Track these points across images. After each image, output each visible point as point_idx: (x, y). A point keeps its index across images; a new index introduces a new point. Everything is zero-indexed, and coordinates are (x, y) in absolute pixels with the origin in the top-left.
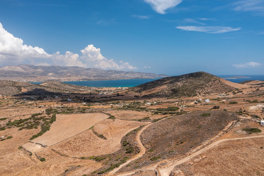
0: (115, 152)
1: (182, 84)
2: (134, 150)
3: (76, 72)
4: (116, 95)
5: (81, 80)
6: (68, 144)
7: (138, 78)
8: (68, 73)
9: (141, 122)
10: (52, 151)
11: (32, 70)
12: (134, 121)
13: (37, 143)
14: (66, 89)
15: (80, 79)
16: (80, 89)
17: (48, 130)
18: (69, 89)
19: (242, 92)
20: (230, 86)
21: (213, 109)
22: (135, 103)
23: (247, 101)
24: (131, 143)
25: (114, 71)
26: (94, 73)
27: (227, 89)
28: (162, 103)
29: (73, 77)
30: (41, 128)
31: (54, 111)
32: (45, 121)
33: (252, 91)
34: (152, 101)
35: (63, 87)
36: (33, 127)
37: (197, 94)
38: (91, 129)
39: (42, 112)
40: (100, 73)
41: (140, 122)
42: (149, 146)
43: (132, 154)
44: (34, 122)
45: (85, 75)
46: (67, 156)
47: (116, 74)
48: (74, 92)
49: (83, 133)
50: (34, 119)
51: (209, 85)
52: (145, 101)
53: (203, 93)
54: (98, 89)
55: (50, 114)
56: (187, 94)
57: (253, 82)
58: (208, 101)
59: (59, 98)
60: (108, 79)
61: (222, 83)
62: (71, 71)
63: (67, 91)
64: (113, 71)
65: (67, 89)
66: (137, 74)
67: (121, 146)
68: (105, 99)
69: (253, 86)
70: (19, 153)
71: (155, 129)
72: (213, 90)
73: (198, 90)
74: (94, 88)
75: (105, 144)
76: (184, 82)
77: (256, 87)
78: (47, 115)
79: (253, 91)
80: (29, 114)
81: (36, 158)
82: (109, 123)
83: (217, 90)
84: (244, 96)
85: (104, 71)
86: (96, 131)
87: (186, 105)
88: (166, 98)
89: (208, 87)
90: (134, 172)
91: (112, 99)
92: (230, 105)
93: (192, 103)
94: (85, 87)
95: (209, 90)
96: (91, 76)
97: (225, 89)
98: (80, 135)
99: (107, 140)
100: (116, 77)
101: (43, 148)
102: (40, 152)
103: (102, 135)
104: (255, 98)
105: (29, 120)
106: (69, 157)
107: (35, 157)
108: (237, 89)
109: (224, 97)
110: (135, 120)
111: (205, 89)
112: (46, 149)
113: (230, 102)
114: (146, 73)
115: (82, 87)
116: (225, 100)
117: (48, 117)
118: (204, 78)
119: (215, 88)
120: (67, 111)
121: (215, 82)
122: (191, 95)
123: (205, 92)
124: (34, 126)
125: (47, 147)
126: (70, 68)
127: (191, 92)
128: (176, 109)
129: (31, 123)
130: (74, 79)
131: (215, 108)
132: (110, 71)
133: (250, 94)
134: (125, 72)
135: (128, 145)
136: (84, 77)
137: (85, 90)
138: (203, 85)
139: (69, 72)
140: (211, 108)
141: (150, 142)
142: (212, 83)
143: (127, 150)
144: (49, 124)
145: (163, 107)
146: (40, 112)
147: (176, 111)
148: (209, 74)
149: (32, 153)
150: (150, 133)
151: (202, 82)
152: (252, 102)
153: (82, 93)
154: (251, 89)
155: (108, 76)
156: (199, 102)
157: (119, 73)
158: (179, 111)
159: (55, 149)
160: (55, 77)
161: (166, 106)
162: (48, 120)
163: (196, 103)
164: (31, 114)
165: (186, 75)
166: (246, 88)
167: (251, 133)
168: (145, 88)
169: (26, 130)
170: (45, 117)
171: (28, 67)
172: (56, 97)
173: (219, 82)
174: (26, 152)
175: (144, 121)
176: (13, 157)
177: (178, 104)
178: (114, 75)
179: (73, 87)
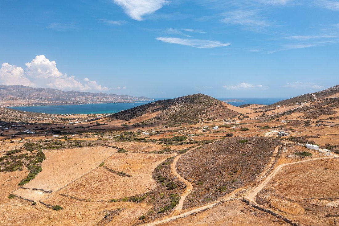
0: (152, 190)
1: (179, 109)
2: (177, 185)
3: (21, 94)
4: (95, 124)
5: (31, 104)
6: (81, 186)
7: (112, 102)
8: (9, 95)
9: (163, 154)
10: (62, 196)
12: (153, 154)
13: (34, 189)
14: (15, 117)
15: (29, 104)
16: (37, 117)
17: (41, 171)
18: (21, 117)
19: (248, 117)
20: (233, 110)
21: (226, 136)
22: (127, 133)
23: (258, 127)
24: (169, 178)
25: (78, 92)
26: (49, 94)
27: (231, 114)
28: (163, 132)
29: (17, 101)
30: (28, 169)
31: (36, 146)
32: (29, 160)
33: (258, 116)
34: (148, 130)
35: (11, 115)
36: (14, 168)
37: (199, 121)
38: (102, 167)
39: (19, 148)
40: (58, 95)
41: (161, 154)
42: (193, 180)
43: (176, 190)
44: (14, 162)
45: (36, 98)
46: (90, 200)
48: (29, 121)
49: (93, 171)
50: (12, 157)
51: (211, 109)
52: (138, 130)
53: (206, 120)
54: (62, 117)
55: (33, 150)
56: (187, 120)
57: (252, 106)
58: (217, 128)
59: (10, 130)
60: (71, 104)
61: (224, 108)
62: (14, 92)
63: (18, 120)
64: (75, 92)
65: (17, 118)
66: (109, 97)
67: (156, 182)
68: (81, 129)
69: (258, 110)
70: (14, 203)
71: (190, 160)
72: (216, 116)
73: (200, 116)
74: (56, 116)
75: (132, 182)
76: (181, 106)
77: (262, 111)
78: (29, 152)
79: (260, 116)
80: (2, 152)
81: (44, 207)
82: (120, 157)
83: (219, 115)
84: (253, 122)
85: (64, 92)
86: (110, 168)
87: (193, 134)
88: (164, 127)
89: (210, 112)
90: (215, 204)
91: (92, 130)
92: (242, 132)
93: (200, 131)
94: (43, 114)
95: (212, 116)
96: (45, 99)
97: (228, 115)
98: (91, 175)
99: (132, 178)
100: (80, 101)
101: (46, 194)
102: (46, 199)
103: (122, 172)
104: (266, 124)
105: (5, 159)
106: (93, 201)
107: (42, 206)
108: (241, 114)
109: (232, 123)
110: (154, 152)
111: (207, 114)
112: (52, 195)
113: (241, 129)
114: (121, 96)
115: (38, 114)
116: (235, 127)
117: (31, 155)
118: (204, 102)
119: (218, 113)
120: (56, 145)
121: (216, 106)
122: (192, 122)
123: (207, 118)
124: (16, 168)
125: (52, 192)
126: (12, 88)
127: (192, 118)
128: (184, 138)
129: (10, 163)
130: (20, 103)
131: (228, 135)
132: (71, 93)
133: (258, 119)
134: (92, 94)
135: (166, 181)
136: (34, 101)
137: (45, 118)
138: (204, 109)
139: (11, 94)
140: (224, 136)
141: (193, 175)
142: (214, 108)
143: (166, 186)
144: (38, 164)
145: (167, 137)
146: (17, 149)
147: (184, 141)
148: (209, 96)
149: (35, 201)
150: (186, 165)
151: (202, 106)
152: (264, 128)
153: (40, 122)
154: (257, 114)
155: (69, 100)
156: (207, 129)
157: (85, 95)
158: (188, 140)
159: (65, 193)
161: (170, 136)
162: (34, 159)
163: (204, 131)
164: (5, 152)
165: (182, 98)
166: (251, 113)
167: (304, 157)
168: (133, 114)
169: (6, 173)
170: (27, 154)
172: (5, 129)
173: (220, 106)
174: (25, 201)
175: (167, 152)
176: (8, 209)
177: (183, 132)
178: (78, 98)
179: (26, 115)
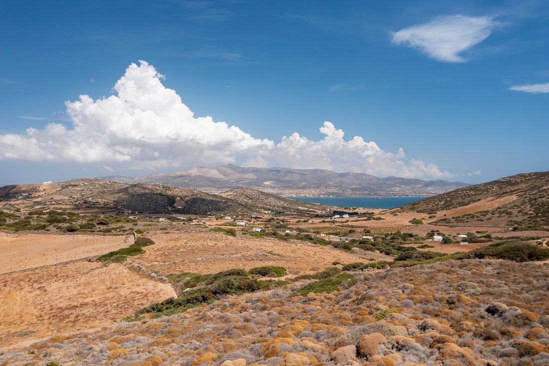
3: (318, 180)
5: (323, 195)
8: (301, 181)
11: (236, 176)
15: (320, 194)
16: (300, 208)
25: (400, 178)
26: (356, 182)
40: (369, 183)
45: (336, 186)
47: (403, 186)
52: (432, 231)
62: (310, 177)
63: (269, 210)
64: (396, 179)
85: (378, 179)
96: (348, 188)
100: (402, 192)
115: (307, 204)
132: (389, 180)
134: (425, 183)
136: (332, 190)
137: (311, 210)
139: (305, 181)
155: (384, 190)
157: (411, 184)
160: (274, 188)
171: (230, 171)
178: (398, 188)
179: (283, 202)
